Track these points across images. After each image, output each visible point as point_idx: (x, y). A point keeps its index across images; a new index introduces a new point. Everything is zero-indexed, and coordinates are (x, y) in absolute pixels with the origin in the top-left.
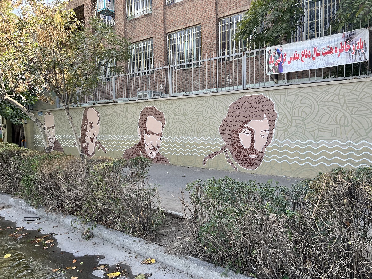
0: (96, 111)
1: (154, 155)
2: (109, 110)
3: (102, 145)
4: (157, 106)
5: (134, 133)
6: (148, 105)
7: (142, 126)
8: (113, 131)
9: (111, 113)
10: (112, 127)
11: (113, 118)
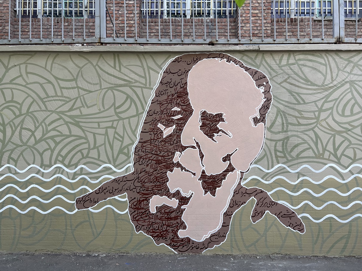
0: (247, 69)
3: (280, 202)
8: (353, 148)
9: (347, 80)
10: (344, 134)
11: (355, 100)
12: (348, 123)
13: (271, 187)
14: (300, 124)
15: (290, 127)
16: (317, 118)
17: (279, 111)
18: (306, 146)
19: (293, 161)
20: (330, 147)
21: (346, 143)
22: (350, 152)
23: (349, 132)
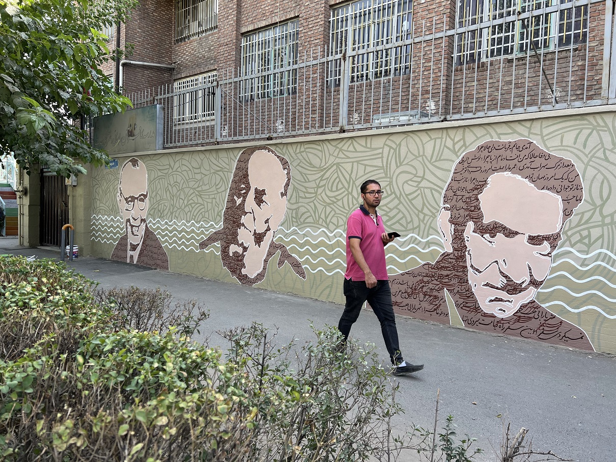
0: (278, 157)
1: (509, 309)
2: (327, 155)
3: (293, 255)
4: (542, 137)
5: (419, 226)
6: (499, 135)
7: (461, 204)
8: (337, 217)
9: (335, 162)
10: (332, 206)
11: (340, 179)
12: (334, 197)
13: (289, 243)
14: (306, 198)
15: (301, 200)
16: (316, 193)
17: (295, 187)
18: (308, 214)
19: (301, 224)
20: (323, 216)
21: (333, 213)
22: (334, 220)
23: (335, 204)
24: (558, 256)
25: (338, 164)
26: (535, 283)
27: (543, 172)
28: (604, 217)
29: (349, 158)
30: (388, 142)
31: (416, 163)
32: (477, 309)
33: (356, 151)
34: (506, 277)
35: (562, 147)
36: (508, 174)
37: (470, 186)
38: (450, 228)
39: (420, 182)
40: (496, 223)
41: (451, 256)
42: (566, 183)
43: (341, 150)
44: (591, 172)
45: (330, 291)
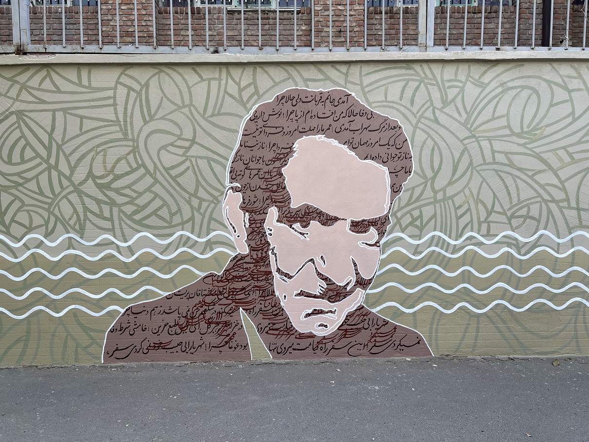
4: (363, 88)
5: (192, 219)
6: (306, 80)
7: (257, 182)
24: (387, 245)
25: (20, 114)
26: (362, 283)
27: (366, 136)
28: (435, 192)
29: (43, 102)
30: (124, 79)
31: (177, 117)
32: (289, 330)
33: (59, 91)
34: (326, 279)
35: (386, 103)
36: (320, 138)
37: (269, 155)
38: (243, 219)
39: (188, 149)
40: (308, 207)
41: (248, 259)
42: (393, 151)
43: (24, 87)
44: (420, 136)
45: (25, 347)
